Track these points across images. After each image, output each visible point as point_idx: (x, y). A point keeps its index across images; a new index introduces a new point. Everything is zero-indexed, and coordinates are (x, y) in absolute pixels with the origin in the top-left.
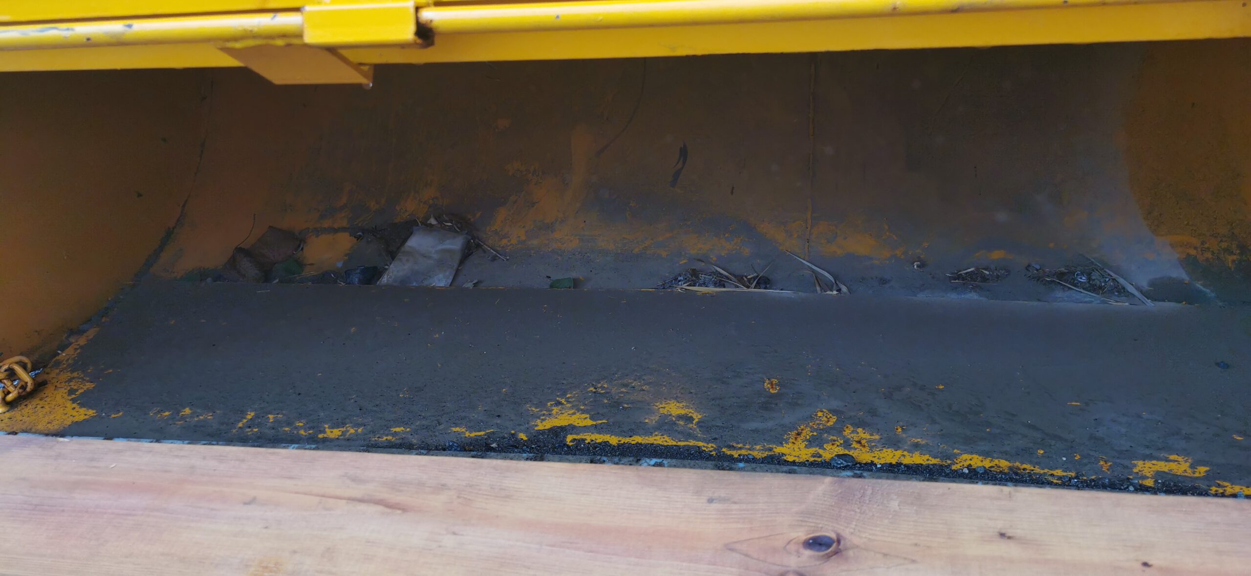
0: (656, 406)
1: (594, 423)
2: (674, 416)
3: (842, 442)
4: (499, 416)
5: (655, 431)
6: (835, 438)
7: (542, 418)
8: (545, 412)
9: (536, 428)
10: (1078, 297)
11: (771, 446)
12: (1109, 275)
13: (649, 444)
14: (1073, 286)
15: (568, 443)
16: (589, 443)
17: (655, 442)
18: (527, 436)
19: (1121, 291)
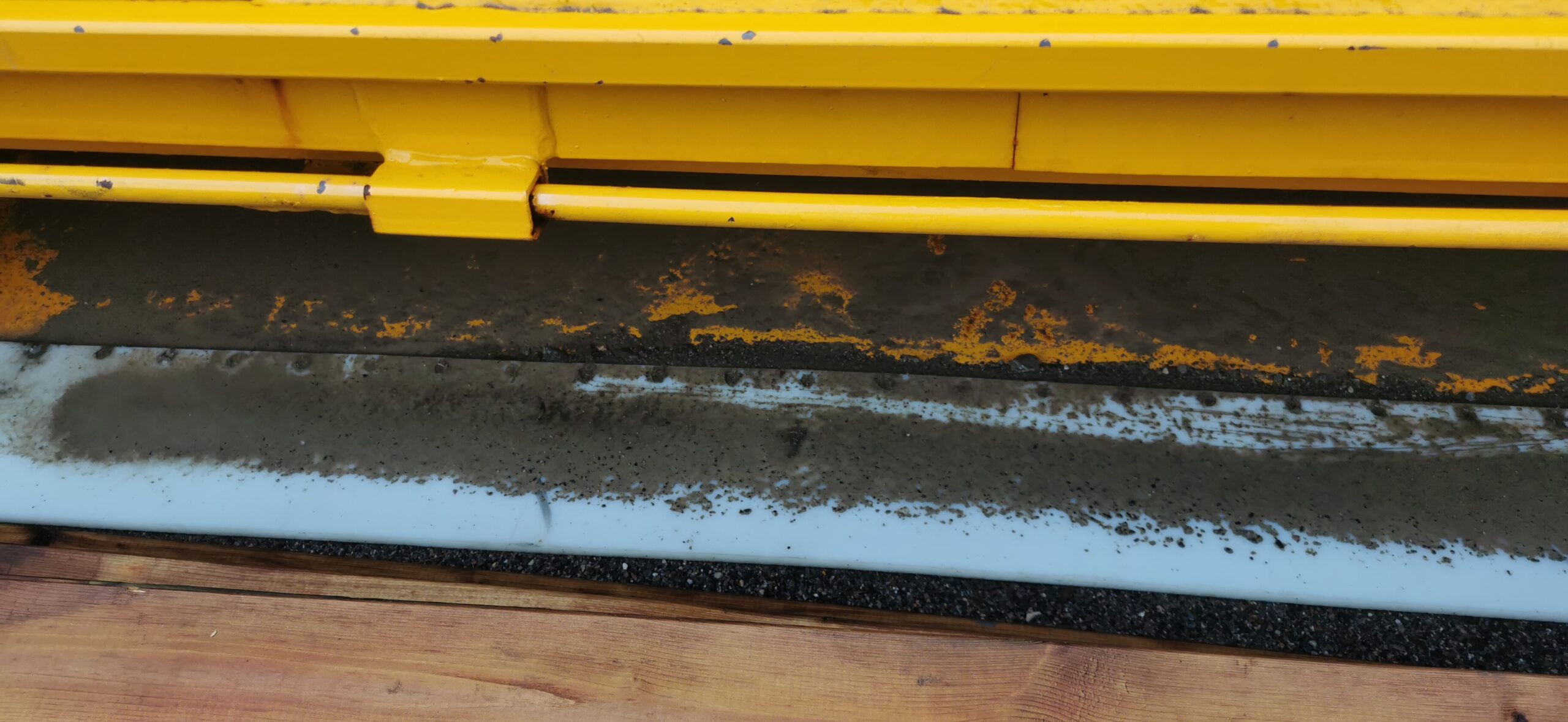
0: (796, 281)
1: (721, 309)
2: (818, 297)
3: (1023, 332)
4: (600, 300)
5: (798, 321)
6: (1014, 326)
7: (656, 301)
8: (657, 292)
9: (650, 319)
11: (938, 341)
13: (791, 341)
15: (693, 342)
16: (718, 342)
17: (800, 339)
18: (640, 332)
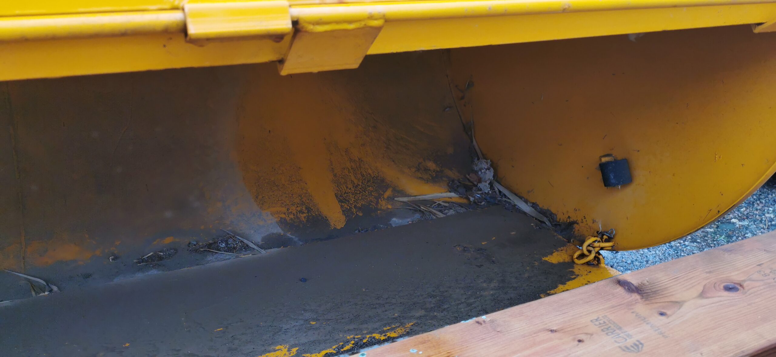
10: (221, 257)
12: (238, 239)
14: (217, 250)
19: (247, 248)
